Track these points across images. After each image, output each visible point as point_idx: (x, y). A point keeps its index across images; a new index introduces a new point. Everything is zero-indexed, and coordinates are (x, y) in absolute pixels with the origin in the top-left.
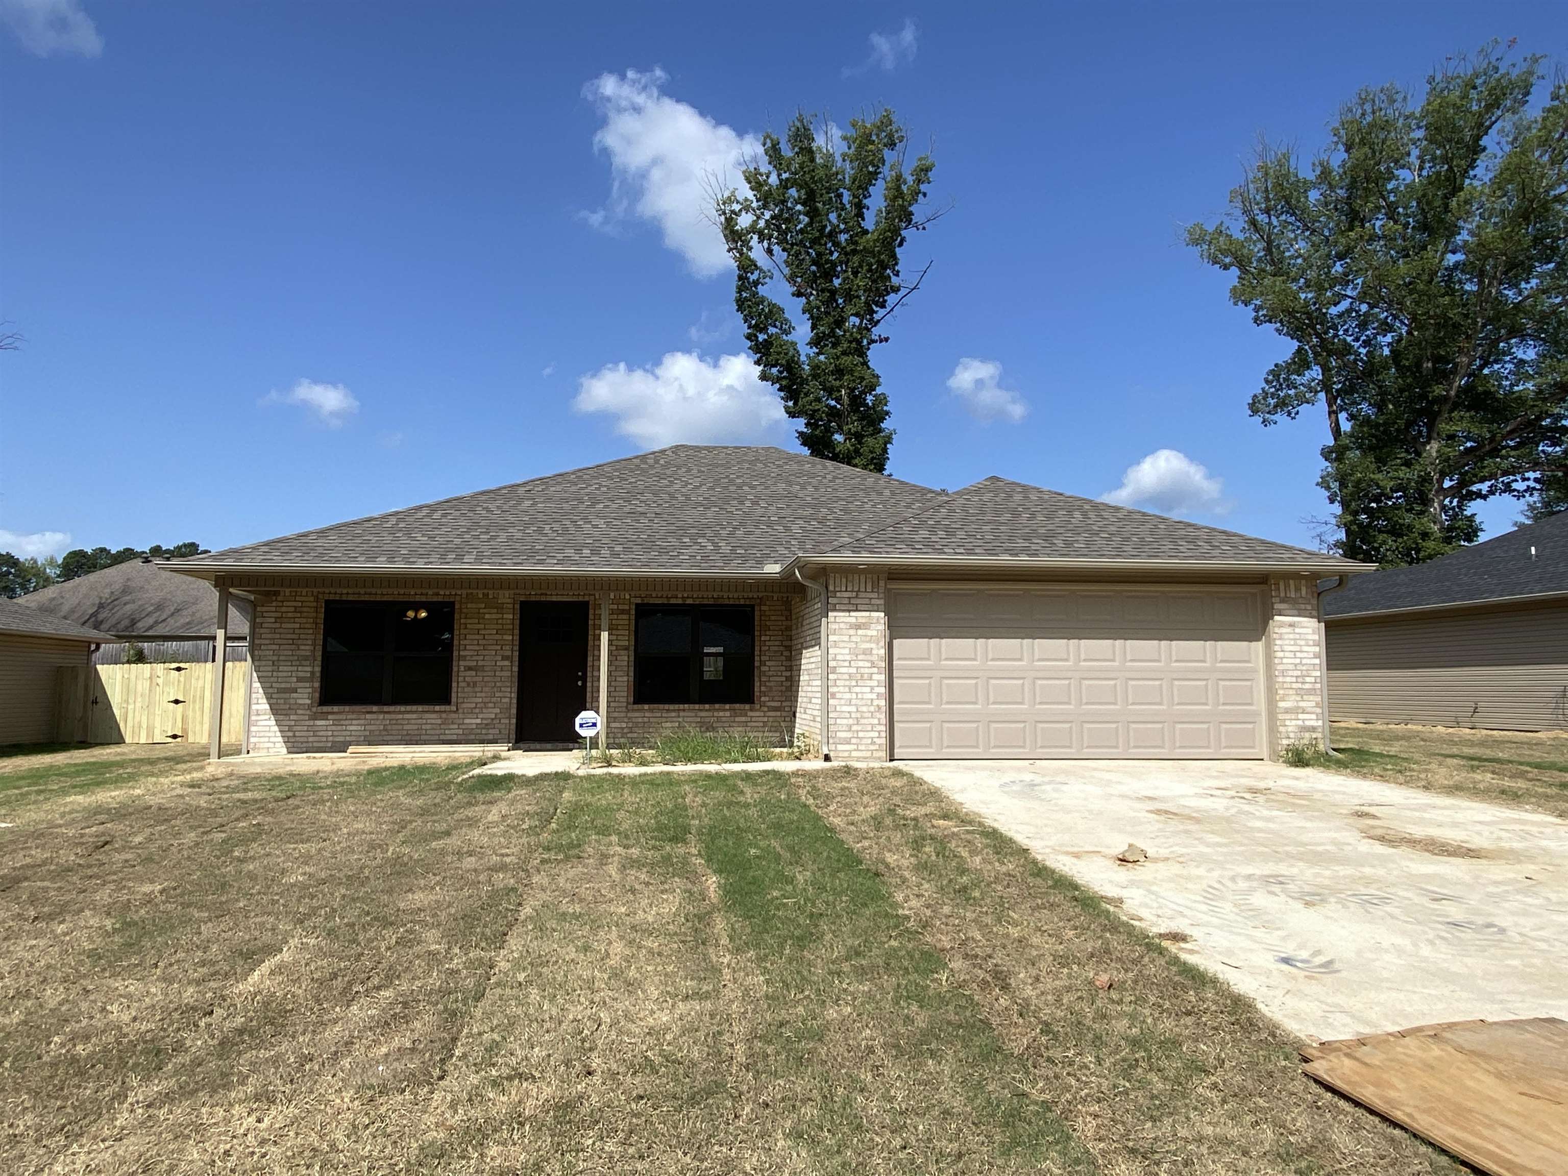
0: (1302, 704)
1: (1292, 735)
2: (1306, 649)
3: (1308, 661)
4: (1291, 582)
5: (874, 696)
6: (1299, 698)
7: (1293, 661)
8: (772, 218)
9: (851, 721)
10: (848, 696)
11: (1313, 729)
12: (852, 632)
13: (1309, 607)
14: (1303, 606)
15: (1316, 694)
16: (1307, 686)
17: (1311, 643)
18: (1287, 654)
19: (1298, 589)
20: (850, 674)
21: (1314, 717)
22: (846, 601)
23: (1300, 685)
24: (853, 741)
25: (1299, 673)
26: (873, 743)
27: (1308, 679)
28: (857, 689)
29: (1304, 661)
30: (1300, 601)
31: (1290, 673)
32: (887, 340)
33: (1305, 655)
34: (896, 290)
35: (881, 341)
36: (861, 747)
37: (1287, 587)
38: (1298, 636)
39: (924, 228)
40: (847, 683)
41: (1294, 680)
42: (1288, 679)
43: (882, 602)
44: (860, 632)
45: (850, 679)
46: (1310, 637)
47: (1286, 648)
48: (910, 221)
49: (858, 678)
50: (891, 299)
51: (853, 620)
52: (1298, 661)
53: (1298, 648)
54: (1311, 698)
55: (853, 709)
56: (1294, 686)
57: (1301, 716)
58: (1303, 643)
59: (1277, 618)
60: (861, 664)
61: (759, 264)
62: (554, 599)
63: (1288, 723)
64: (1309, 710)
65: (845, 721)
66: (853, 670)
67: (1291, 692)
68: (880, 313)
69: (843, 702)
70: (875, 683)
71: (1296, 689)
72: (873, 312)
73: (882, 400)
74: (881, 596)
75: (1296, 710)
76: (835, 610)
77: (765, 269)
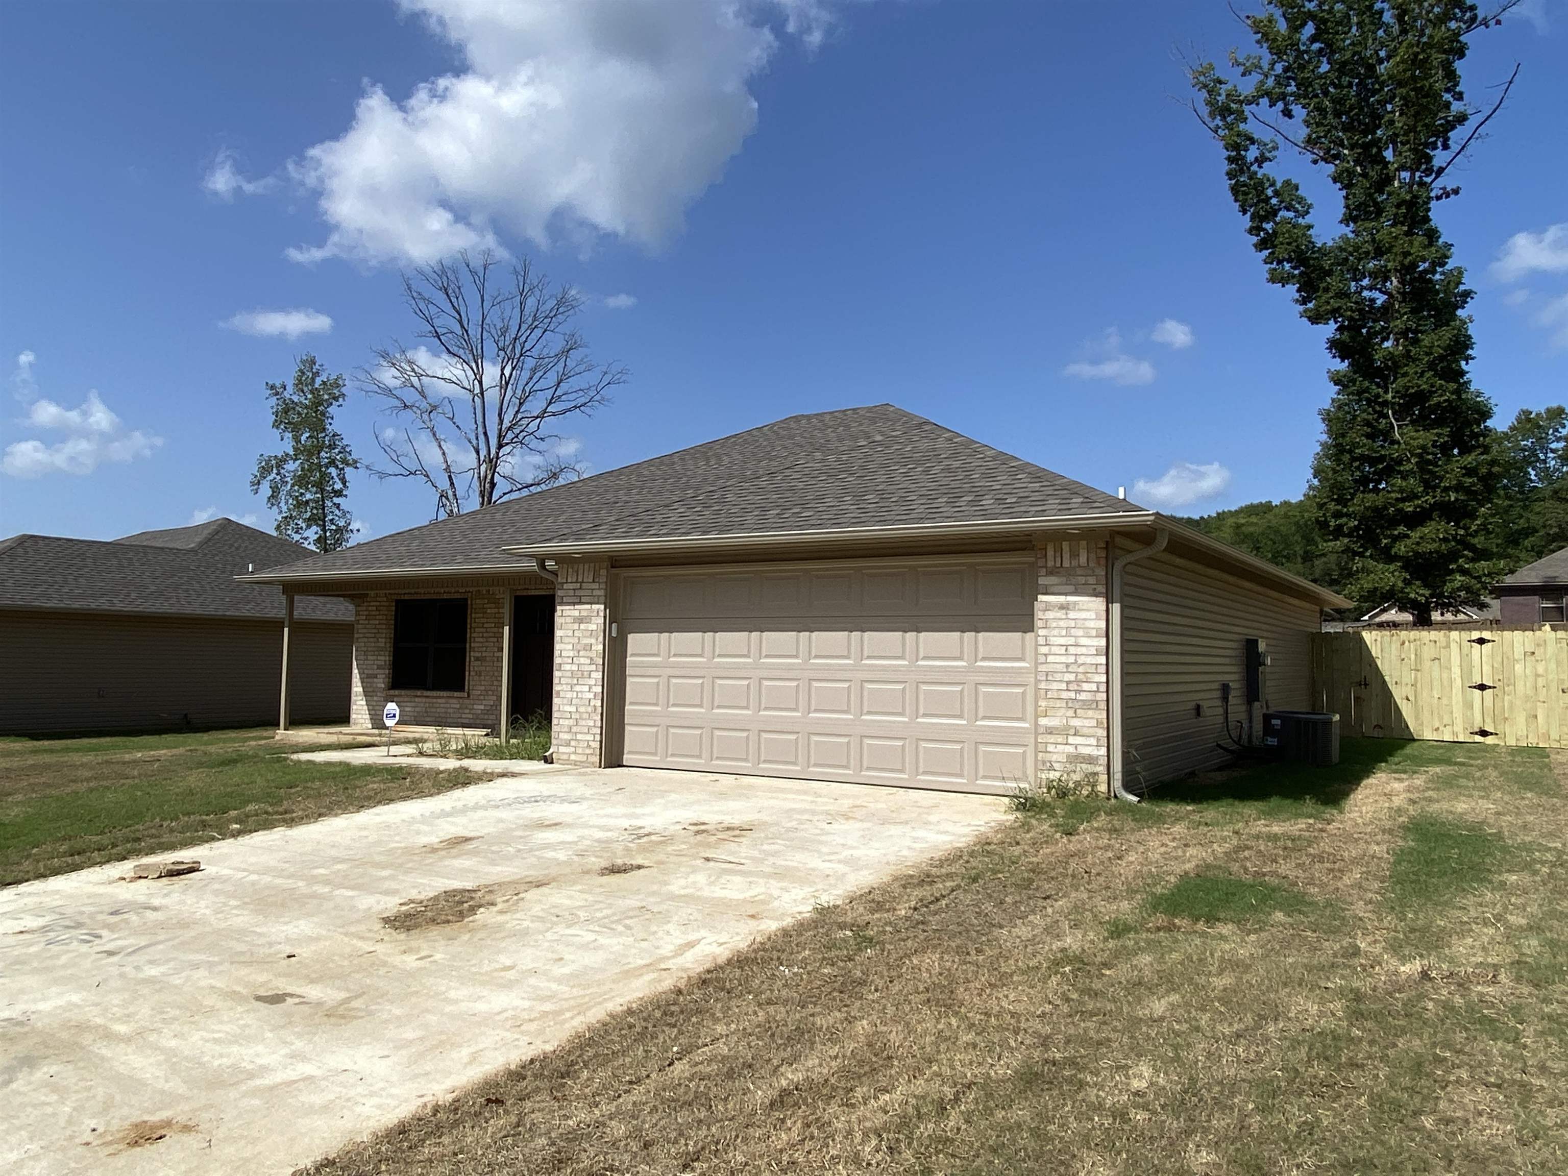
0: (1075, 722)
1: (1056, 766)
2: (1083, 641)
3: (1089, 660)
4: (1065, 545)
5: (591, 696)
6: (1070, 713)
7: (1063, 659)
8: (1286, 70)
9: (571, 722)
10: (569, 695)
11: (1091, 760)
12: (576, 626)
13: (1092, 580)
14: (1082, 580)
15: (1097, 708)
16: (1083, 696)
17: (1094, 633)
18: (1055, 650)
19: (1074, 555)
20: (572, 672)
21: (1093, 741)
22: (571, 593)
23: (1072, 695)
24: (573, 743)
25: (1072, 677)
26: (589, 746)
27: (1086, 686)
28: (578, 688)
29: (1081, 660)
30: (1079, 572)
31: (1058, 677)
32: (1456, 192)
33: (1084, 650)
34: (1462, 119)
35: (1448, 196)
36: (580, 751)
37: (1059, 551)
38: (1072, 624)
39: (1498, 22)
40: (569, 681)
41: (1064, 686)
42: (1055, 686)
43: (602, 593)
44: (582, 626)
45: (572, 677)
46: (1092, 624)
47: (1053, 640)
48: (1474, 19)
49: (579, 676)
50: (1456, 136)
51: (576, 613)
52: (1071, 659)
53: (1071, 641)
54: (1090, 713)
55: (573, 709)
56: (1064, 695)
57: (1071, 740)
58: (1080, 633)
59: (1041, 598)
60: (582, 660)
61: (1256, 137)
62: (533, 593)
63: (1050, 748)
64: (1085, 731)
65: (567, 722)
66: (575, 668)
67: (1058, 704)
68: (1439, 158)
69: (565, 701)
70: (592, 682)
71: (1067, 701)
72: (1429, 159)
73: (1457, 276)
74: (603, 586)
75: (1066, 731)
76: (562, 604)
77: (1267, 140)
